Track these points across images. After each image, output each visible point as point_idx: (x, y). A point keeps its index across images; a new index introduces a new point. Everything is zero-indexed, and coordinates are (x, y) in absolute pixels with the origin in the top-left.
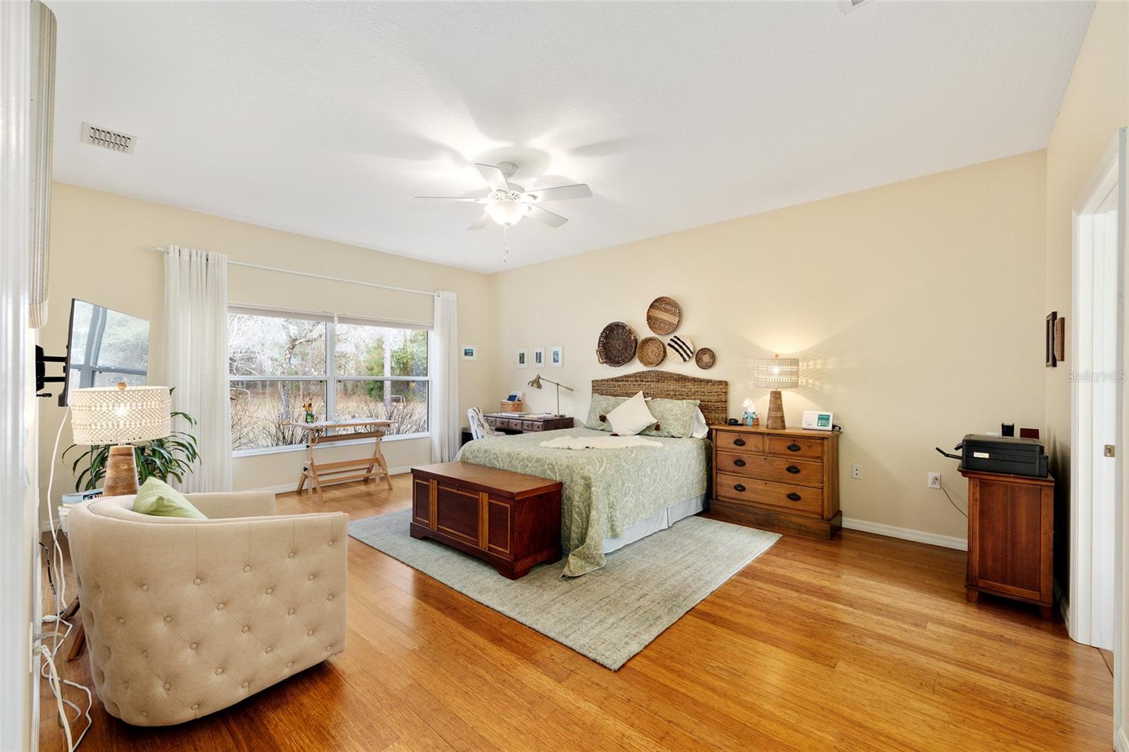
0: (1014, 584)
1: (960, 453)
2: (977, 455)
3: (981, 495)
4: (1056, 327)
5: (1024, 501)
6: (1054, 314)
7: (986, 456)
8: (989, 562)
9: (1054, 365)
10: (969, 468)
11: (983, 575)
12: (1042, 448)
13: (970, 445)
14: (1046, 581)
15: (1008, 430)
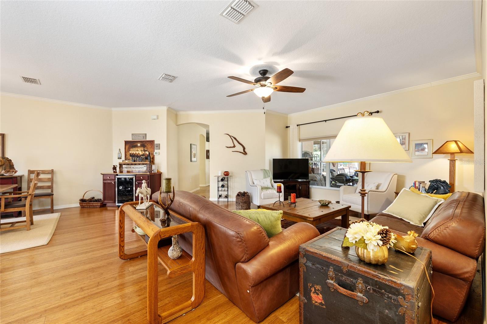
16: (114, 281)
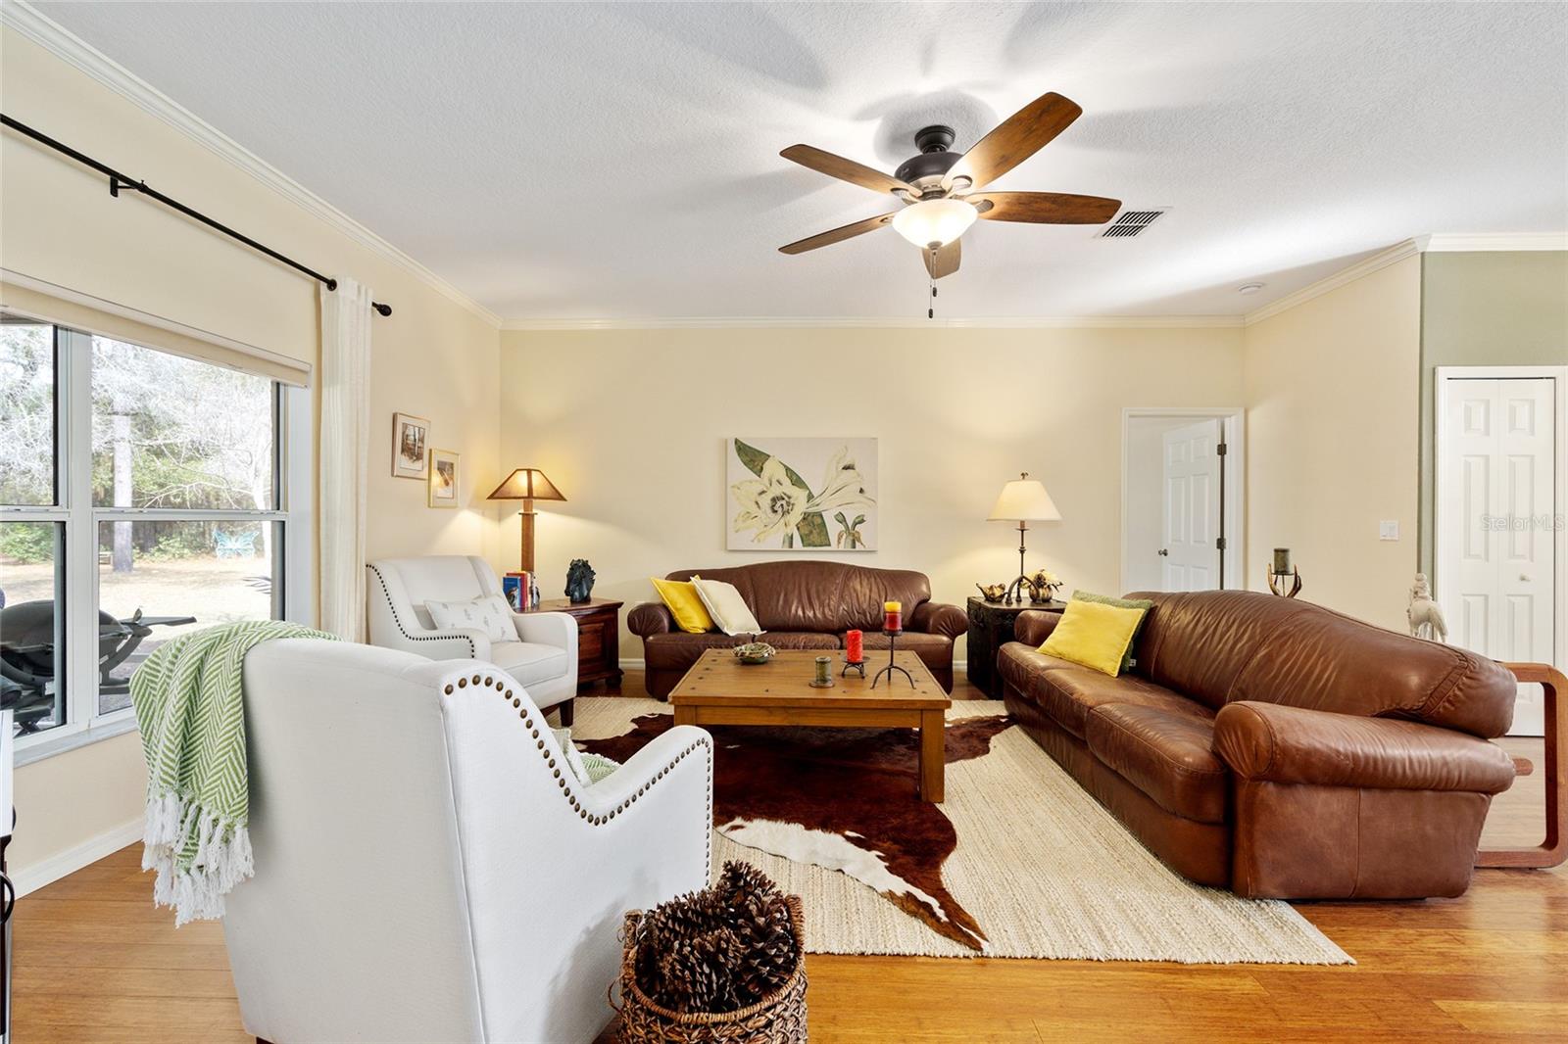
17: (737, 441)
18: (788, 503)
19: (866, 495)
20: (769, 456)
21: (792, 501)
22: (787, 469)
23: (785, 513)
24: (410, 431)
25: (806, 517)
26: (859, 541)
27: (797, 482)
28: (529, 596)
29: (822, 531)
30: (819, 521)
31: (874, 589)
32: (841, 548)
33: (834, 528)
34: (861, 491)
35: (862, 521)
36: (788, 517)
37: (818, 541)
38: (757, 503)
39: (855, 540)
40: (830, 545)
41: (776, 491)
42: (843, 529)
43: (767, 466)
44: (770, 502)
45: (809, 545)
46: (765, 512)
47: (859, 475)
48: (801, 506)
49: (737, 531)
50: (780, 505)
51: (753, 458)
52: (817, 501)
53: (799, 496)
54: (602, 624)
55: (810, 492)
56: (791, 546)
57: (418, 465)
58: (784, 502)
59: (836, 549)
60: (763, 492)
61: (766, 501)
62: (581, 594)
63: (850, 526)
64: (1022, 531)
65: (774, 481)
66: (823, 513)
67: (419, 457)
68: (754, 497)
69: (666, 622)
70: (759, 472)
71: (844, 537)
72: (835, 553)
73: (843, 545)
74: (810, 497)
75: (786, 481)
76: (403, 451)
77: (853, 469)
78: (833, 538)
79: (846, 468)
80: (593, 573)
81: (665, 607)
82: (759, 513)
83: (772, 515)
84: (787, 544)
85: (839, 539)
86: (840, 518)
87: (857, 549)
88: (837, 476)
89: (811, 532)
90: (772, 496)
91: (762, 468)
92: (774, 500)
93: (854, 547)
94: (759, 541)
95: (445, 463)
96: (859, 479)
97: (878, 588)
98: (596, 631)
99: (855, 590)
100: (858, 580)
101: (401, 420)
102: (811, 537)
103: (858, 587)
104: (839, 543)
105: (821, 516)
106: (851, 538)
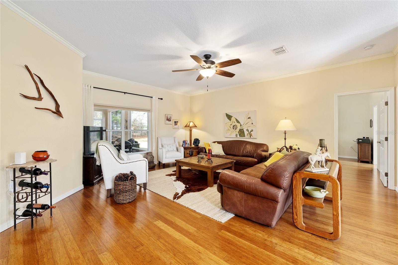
0: (365, 159)
1: (357, 141)
2: (360, 141)
3: (360, 146)
4: (371, 121)
5: (367, 147)
6: (371, 120)
7: (361, 141)
8: (362, 156)
9: (371, 127)
10: (359, 143)
11: (361, 158)
12: (369, 139)
13: (359, 139)
14: (370, 158)
15: (364, 138)
16: (352, 230)
17: (226, 114)
18: (236, 127)
19: (253, 124)
20: (232, 116)
21: (237, 126)
22: (236, 119)
23: (236, 129)
24: (168, 117)
25: (240, 130)
26: (252, 136)
27: (238, 122)
28: (186, 144)
29: (243, 133)
30: (243, 131)
31: (251, 147)
32: (248, 137)
33: (246, 133)
34: (252, 124)
35: (252, 131)
36: (236, 130)
37: (243, 136)
38: (230, 127)
39: (251, 135)
40: (245, 137)
41: (234, 124)
42: (248, 133)
43: (232, 118)
44: (232, 127)
45: (241, 136)
46: (232, 129)
47: (251, 120)
48: (239, 128)
49: (226, 133)
50: (234, 127)
51: (229, 117)
52: (242, 126)
53: (238, 125)
54: (198, 150)
55: (241, 124)
56: (237, 137)
57: (170, 122)
58: (235, 127)
59: (246, 137)
60: (231, 124)
61: (232, 126)
62: (196, 144)
63: (250, 132)
64: (285, 133)
65: (233, 122)
66: (244, 129)
67: (170, 121)
68: (229, 125)
69: (204, 151)
70: (230, 120)
71: (248, 135)
72: (246, 139)
73: (248, 136)
74: (241, 125)
75: (236, 122)
76: (167, 120)
77: (250, 118)
78: (246, 135)
79: (249, 118)
80: (200, 141)
81: (205, 148)
82: (230, 129)
83: (233, 130)
84: (236, 136)
85: (247, 135)
86: (247, 130)
87: (251, 138)
88: (247, 120)
89: (241, 133)
90: (233, 125)
91: (231, 119)
92: (233, 126)
93: (251, 137)
94: (230, 135)
95: (176, 121)
96: (251, 121)
97: (252, 147)
98: (196, 152)
99: (247, 148)
100: (248, 145)
101: (166, 115)
102: (241, 135)
103: (248, 147)
104: (247, 136)
105: (243, 130)
106: (250, 135)
